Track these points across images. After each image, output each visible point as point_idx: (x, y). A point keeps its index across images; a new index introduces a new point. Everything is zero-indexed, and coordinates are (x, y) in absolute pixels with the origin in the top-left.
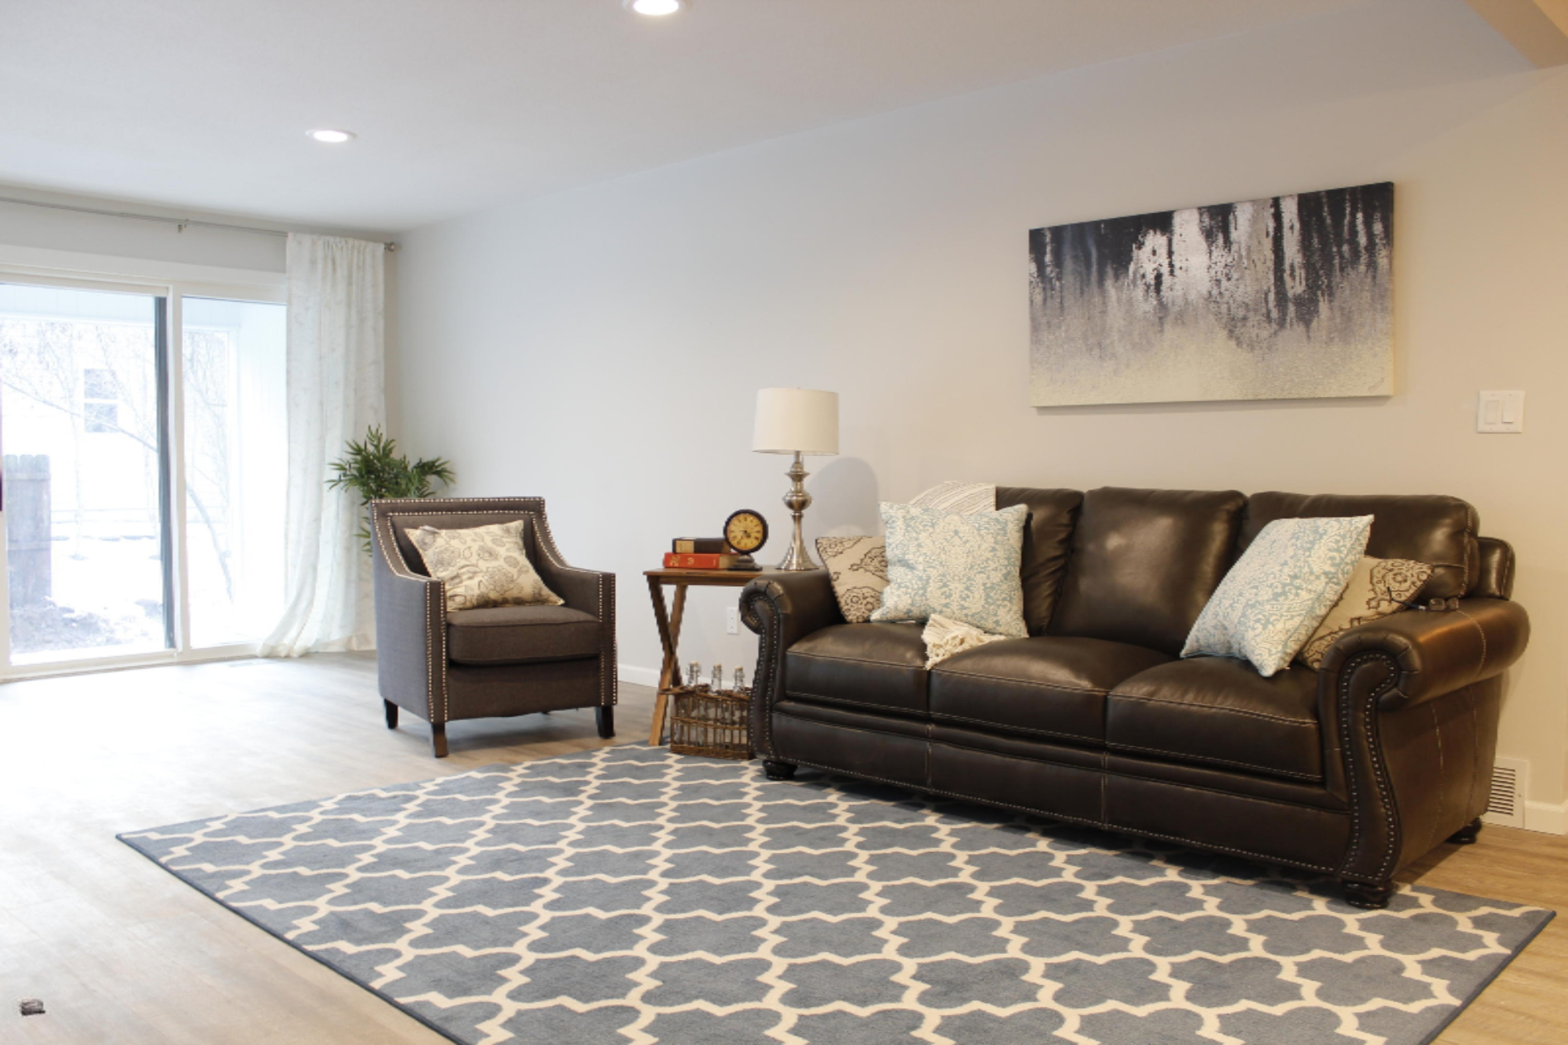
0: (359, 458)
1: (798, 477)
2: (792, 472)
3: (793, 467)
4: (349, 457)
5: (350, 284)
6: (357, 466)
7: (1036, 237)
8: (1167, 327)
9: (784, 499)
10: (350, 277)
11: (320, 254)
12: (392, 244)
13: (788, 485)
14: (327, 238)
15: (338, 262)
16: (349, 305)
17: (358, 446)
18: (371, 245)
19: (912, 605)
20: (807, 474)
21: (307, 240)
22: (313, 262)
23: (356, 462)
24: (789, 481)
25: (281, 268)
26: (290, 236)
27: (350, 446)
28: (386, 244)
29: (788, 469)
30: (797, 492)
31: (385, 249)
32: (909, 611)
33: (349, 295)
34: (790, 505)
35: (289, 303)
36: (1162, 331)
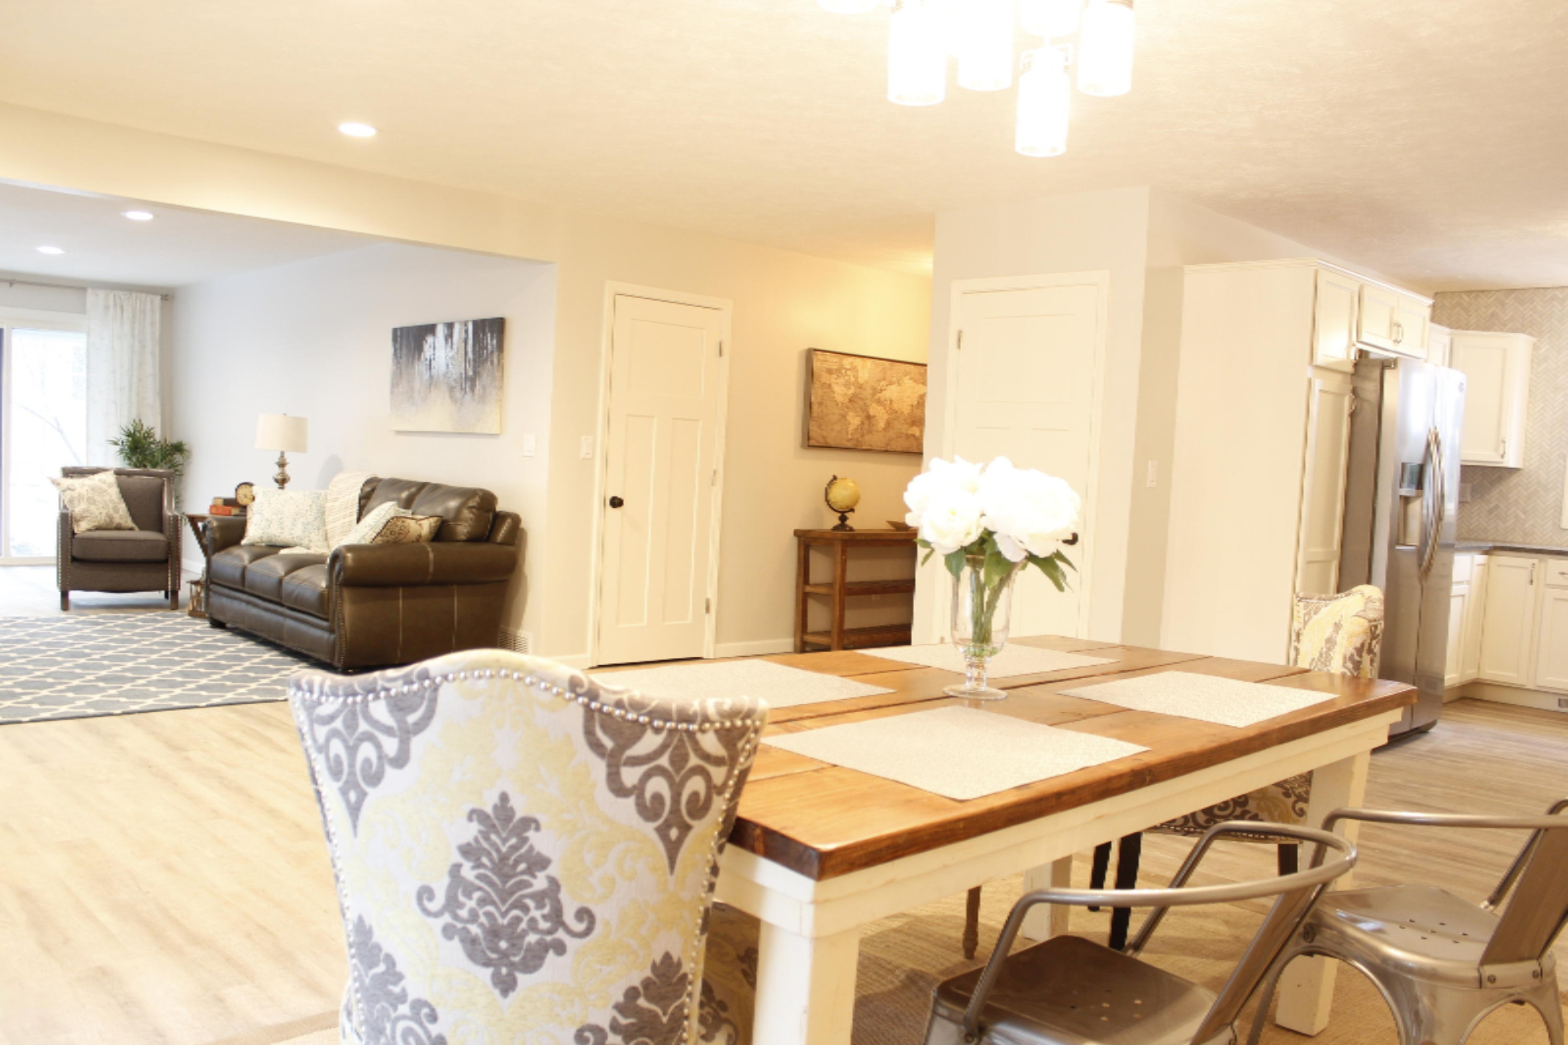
0: (130, 439)
1: (282, 465)
2: (279, 462)
3: (279, 459)
4: (124, 438)
5: (134, 323)
6: (128, 444)
7: (395, 331)
8: (432, 389)
9: (273, 477)
10: (134, 316)
11: (111, 303)
12: (166, 296)
13: (276, 470)
14: (117, 292)
15: (125, 308)
16: (133, 336)
17: (128, 430)
18: (149, 297)
19: (264, 533)
20: (287, 463)
21: (102, 294)
22: (107, 308)
23: (128, 441)
24: (277, 467)
25: (83, 311)
26: (89, 291)
27: (125, 431)
28: (162, 296)
29: (277, 460)
30: (283, 473)
31: (162, 299)
32: (262, 537)
33: (133, 328)
34: (277, 481)
35: (89, 335)
36: (430, 391)
